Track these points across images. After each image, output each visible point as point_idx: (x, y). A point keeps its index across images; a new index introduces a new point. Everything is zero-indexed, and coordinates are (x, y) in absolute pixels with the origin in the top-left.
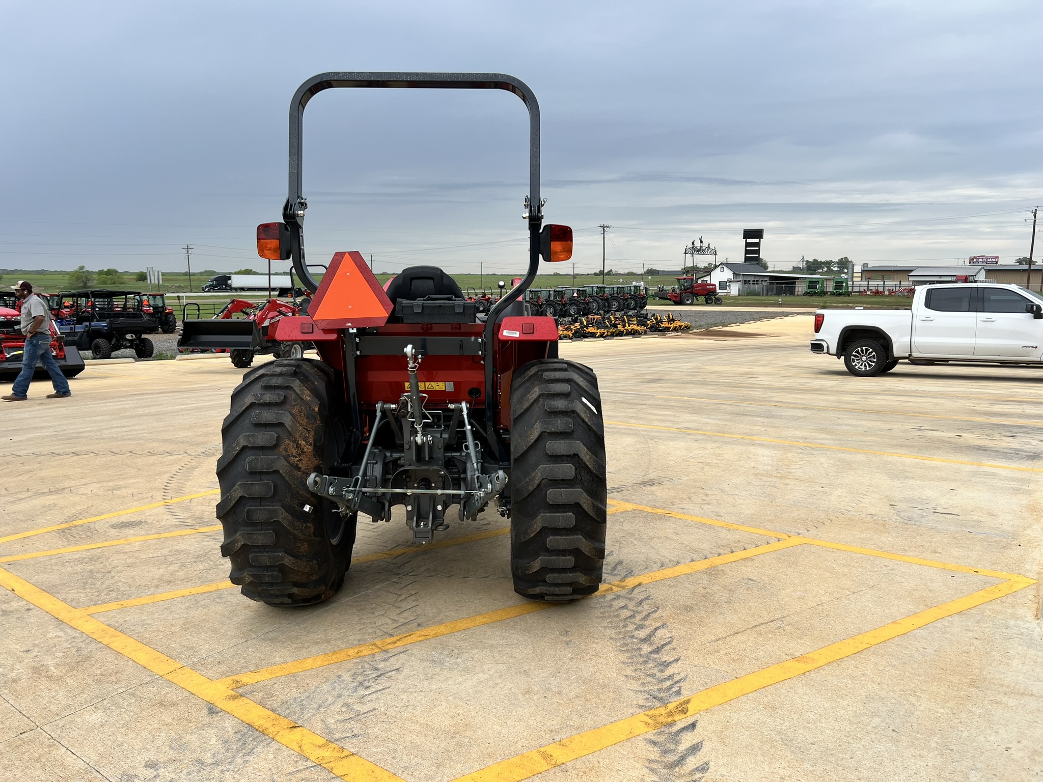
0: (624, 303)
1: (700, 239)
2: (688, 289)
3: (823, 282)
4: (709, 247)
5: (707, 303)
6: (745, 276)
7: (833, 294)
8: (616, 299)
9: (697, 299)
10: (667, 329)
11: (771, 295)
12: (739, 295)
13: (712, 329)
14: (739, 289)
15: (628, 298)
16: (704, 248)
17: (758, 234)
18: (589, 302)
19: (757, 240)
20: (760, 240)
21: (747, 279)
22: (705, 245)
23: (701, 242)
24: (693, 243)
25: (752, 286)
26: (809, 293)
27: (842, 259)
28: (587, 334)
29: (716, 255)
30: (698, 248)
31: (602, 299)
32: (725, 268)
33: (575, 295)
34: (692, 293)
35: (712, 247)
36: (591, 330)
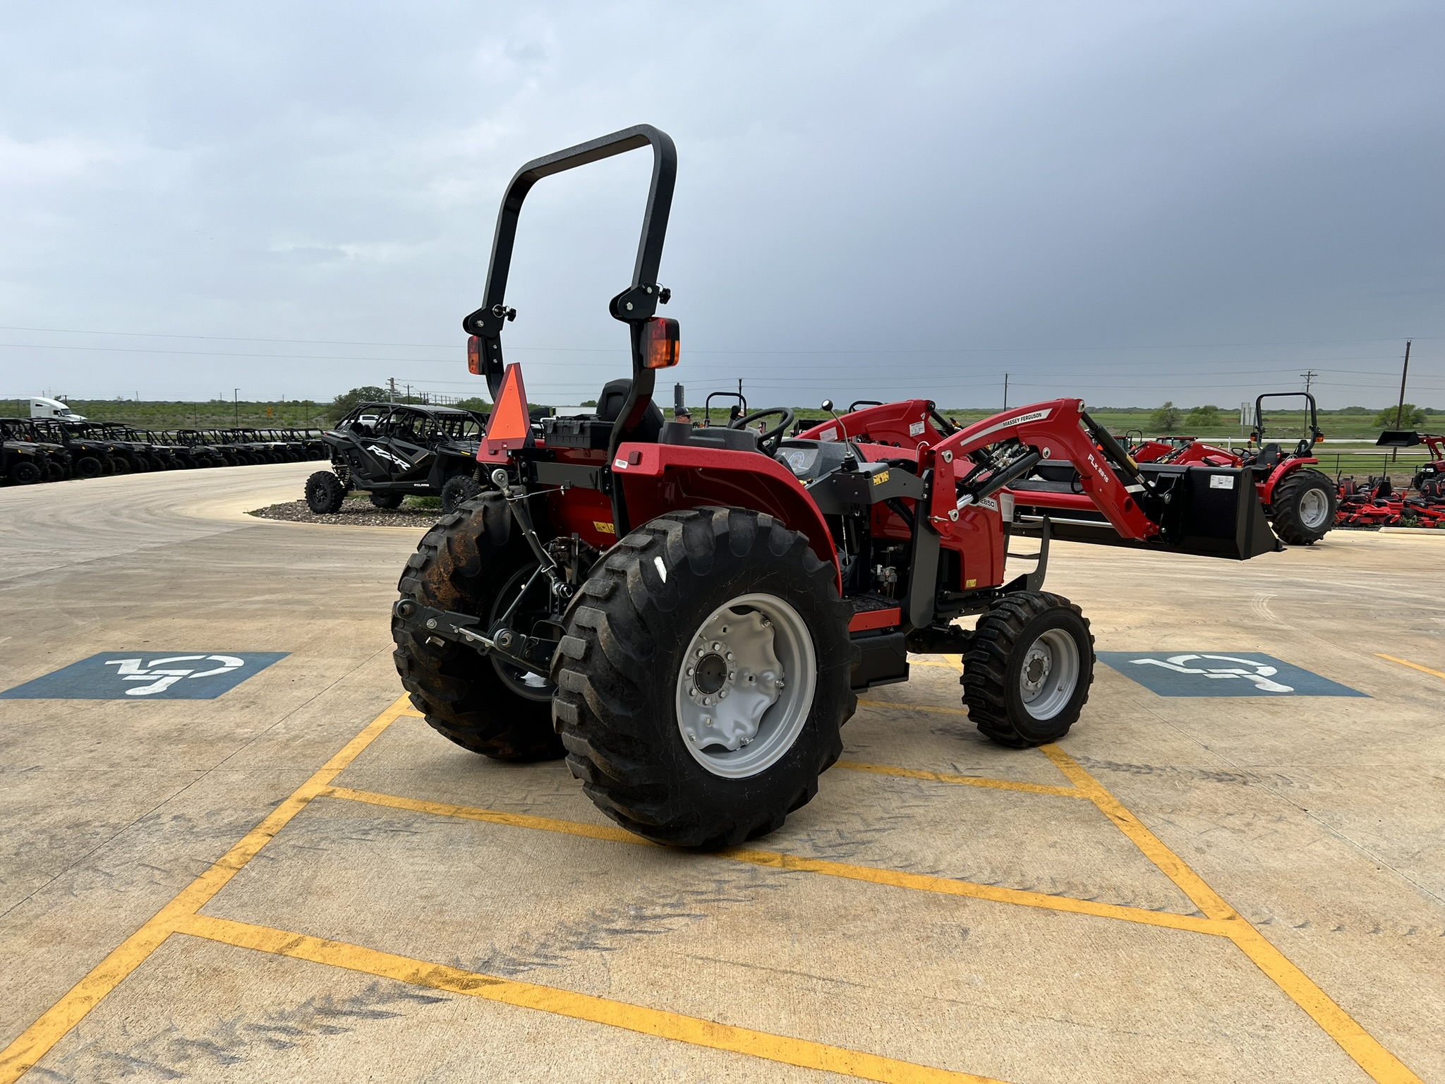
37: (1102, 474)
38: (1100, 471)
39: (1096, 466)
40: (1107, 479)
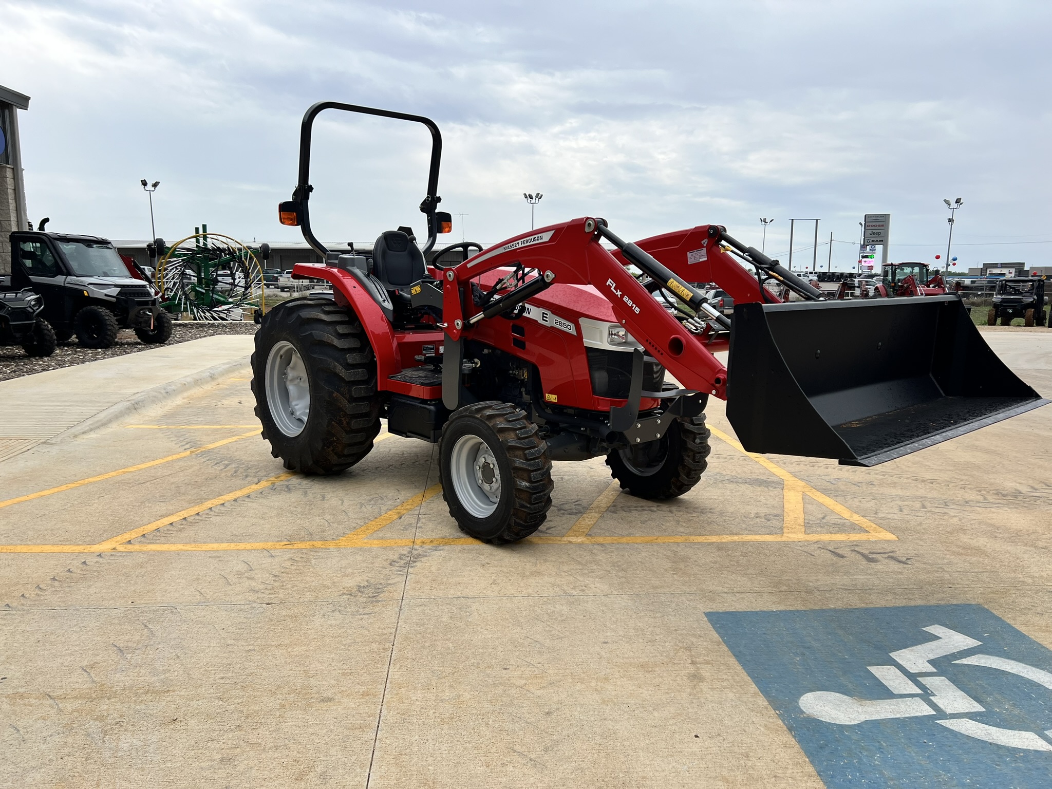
37: (630, 303)
38: (626, 299)
39: (619, 293)
40: (637, 311)
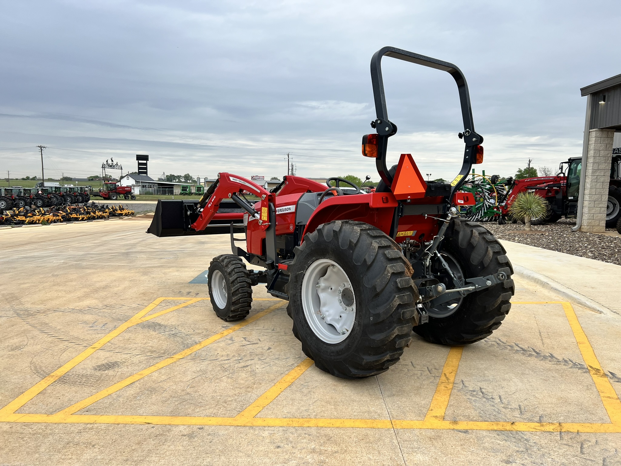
0: (75, 199)
1: (112, 159)
2: (113, 190)
3: (190, 187)
4: (117, 164)
5: (126, 198)
6: (143, 183)
7: (196, 194)
8: (69, 196)
9: (119, 196)
10: (121, 215)
11: (160, 194)
12: (140, 194)
13: (148, 214)
14: (140, 191)
15: (77, 195)
16: (114, 165)
17: (146, 158)
18: (51, 197)
19: (145, 162)
20: (147, 162)
21: (144, 184)
22: (115, 163)
23: (112, 161)
24: (107, 161)
25: (148, 189)
26: (183, 193)
27: (186, 174)
28: (72, 218)
29: (122, 169)
30: (111, 164)
31: (59, 196)
32: (130, 177)
33: (40, 192)
34: (116, 192)
35: (119, 164)
36: (74, 216)
